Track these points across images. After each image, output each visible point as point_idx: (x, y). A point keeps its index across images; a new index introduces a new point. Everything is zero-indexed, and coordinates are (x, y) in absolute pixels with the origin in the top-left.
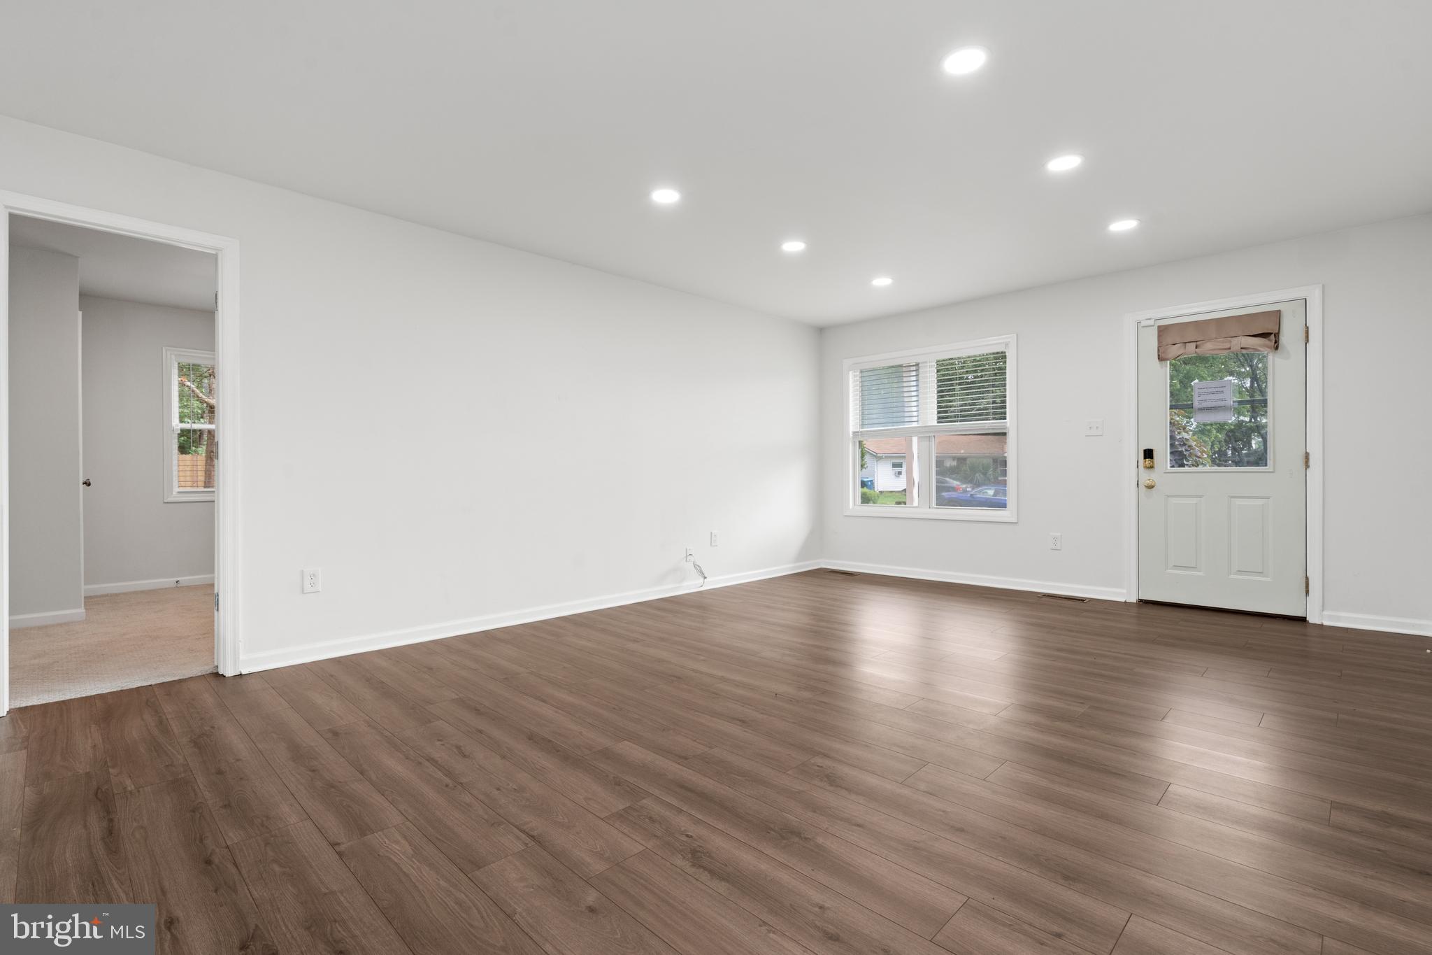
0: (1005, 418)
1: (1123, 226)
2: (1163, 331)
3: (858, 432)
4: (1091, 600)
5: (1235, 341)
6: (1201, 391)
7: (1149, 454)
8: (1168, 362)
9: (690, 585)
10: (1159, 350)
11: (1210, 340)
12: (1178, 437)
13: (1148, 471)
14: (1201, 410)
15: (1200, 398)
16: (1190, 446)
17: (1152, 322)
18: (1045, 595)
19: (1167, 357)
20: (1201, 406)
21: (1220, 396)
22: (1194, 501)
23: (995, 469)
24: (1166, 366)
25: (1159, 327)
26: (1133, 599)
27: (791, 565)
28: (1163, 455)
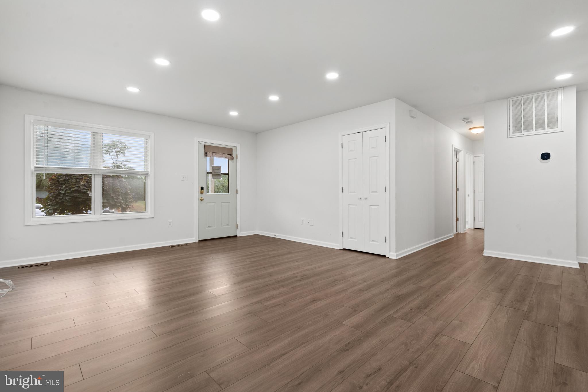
1: (234, 113)
5: (224, 155)
7: (202, 188)
13: (201, 194)
15: (214, 171)
17: (203, 143)
21: (219, 171)
22: (213, 204)
25: (205, 145)
26: (197, 241)
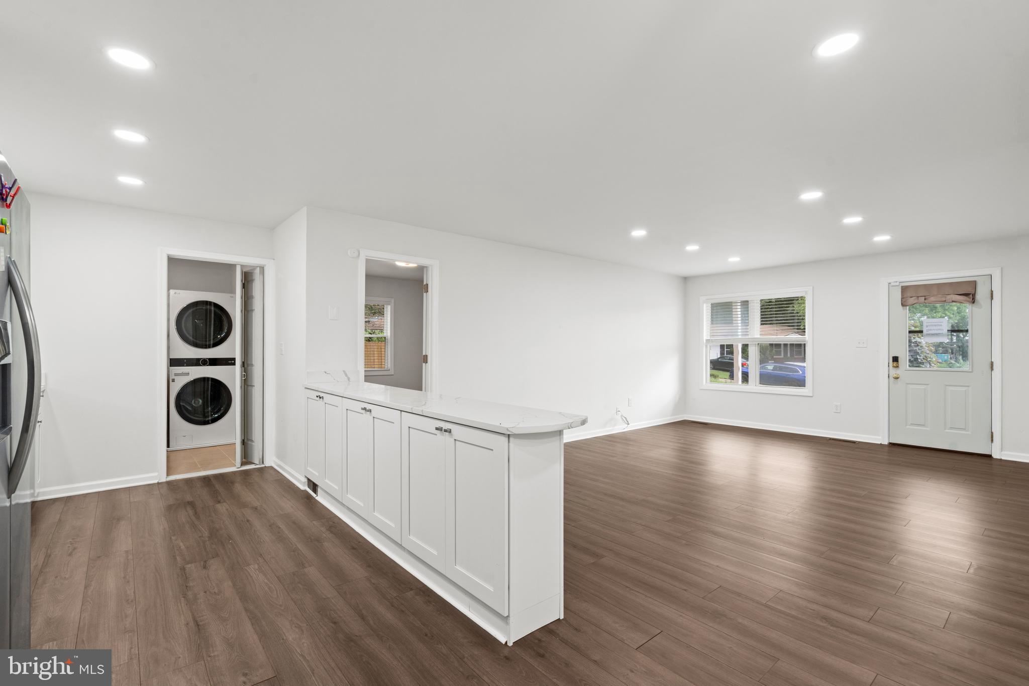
0: (805, 335)
1: (881, 238)
2: (904, 289)
3: (709, 340)
4: (859, 442)
5: (948, 297)
6: (928, 324)
7: (895, 359)
8: (908, 307)
9: (619, 428)
10: (902, 300)
11: (933, 296)
12: (913, 341)
13: (895, 369)
14: (928, 335)
15: (927, 328)
16: (921, 347)
17: (898, 284)
18: (830, 439)
19: (908, 304)
20: (928, 333)
21: (940, 327)
22: (924, 387)
23: (771, 351)
24: (907, 309)
25: (902, 287)
26: (886, 442)
27: (669, 418)
28: (904, 358)
